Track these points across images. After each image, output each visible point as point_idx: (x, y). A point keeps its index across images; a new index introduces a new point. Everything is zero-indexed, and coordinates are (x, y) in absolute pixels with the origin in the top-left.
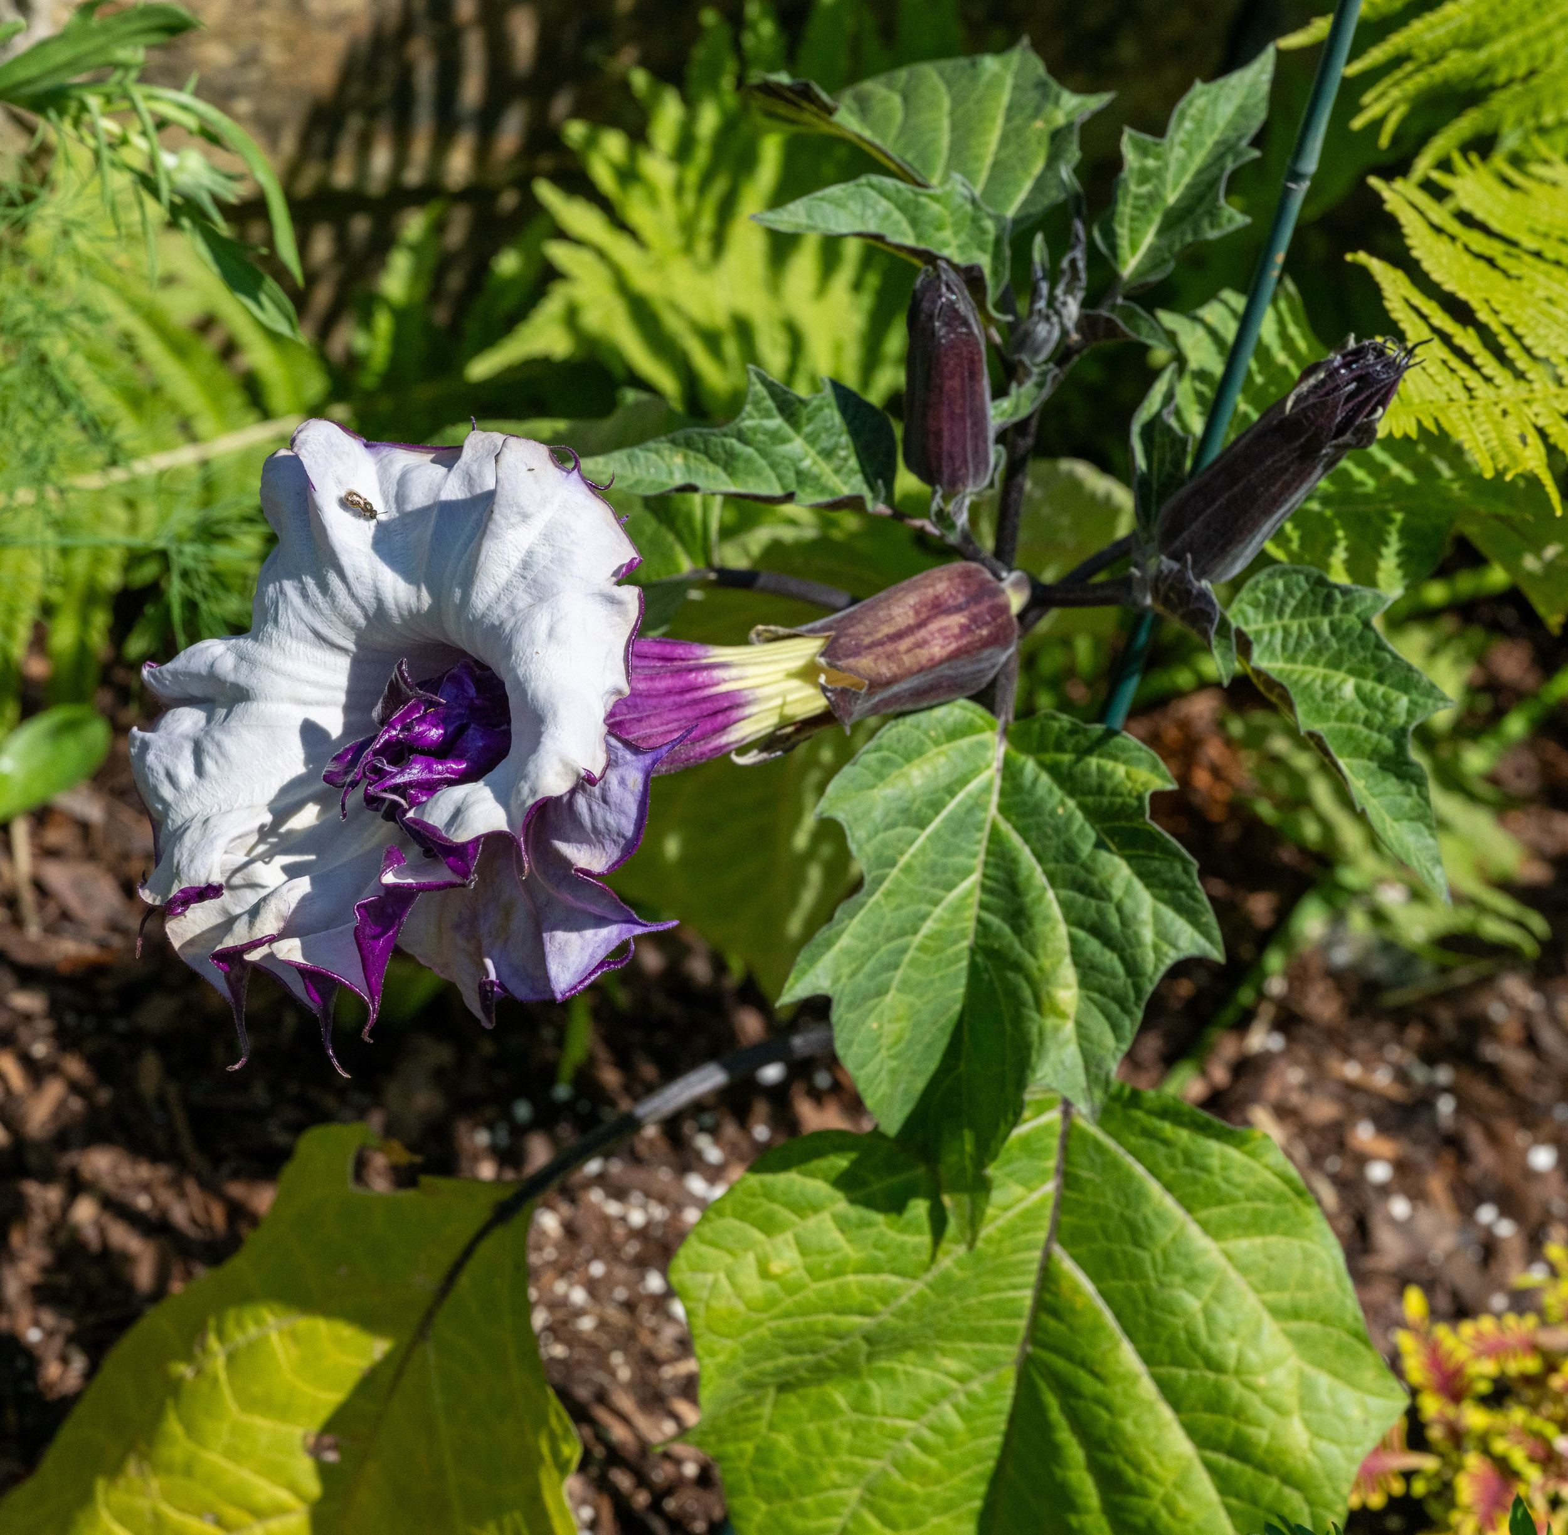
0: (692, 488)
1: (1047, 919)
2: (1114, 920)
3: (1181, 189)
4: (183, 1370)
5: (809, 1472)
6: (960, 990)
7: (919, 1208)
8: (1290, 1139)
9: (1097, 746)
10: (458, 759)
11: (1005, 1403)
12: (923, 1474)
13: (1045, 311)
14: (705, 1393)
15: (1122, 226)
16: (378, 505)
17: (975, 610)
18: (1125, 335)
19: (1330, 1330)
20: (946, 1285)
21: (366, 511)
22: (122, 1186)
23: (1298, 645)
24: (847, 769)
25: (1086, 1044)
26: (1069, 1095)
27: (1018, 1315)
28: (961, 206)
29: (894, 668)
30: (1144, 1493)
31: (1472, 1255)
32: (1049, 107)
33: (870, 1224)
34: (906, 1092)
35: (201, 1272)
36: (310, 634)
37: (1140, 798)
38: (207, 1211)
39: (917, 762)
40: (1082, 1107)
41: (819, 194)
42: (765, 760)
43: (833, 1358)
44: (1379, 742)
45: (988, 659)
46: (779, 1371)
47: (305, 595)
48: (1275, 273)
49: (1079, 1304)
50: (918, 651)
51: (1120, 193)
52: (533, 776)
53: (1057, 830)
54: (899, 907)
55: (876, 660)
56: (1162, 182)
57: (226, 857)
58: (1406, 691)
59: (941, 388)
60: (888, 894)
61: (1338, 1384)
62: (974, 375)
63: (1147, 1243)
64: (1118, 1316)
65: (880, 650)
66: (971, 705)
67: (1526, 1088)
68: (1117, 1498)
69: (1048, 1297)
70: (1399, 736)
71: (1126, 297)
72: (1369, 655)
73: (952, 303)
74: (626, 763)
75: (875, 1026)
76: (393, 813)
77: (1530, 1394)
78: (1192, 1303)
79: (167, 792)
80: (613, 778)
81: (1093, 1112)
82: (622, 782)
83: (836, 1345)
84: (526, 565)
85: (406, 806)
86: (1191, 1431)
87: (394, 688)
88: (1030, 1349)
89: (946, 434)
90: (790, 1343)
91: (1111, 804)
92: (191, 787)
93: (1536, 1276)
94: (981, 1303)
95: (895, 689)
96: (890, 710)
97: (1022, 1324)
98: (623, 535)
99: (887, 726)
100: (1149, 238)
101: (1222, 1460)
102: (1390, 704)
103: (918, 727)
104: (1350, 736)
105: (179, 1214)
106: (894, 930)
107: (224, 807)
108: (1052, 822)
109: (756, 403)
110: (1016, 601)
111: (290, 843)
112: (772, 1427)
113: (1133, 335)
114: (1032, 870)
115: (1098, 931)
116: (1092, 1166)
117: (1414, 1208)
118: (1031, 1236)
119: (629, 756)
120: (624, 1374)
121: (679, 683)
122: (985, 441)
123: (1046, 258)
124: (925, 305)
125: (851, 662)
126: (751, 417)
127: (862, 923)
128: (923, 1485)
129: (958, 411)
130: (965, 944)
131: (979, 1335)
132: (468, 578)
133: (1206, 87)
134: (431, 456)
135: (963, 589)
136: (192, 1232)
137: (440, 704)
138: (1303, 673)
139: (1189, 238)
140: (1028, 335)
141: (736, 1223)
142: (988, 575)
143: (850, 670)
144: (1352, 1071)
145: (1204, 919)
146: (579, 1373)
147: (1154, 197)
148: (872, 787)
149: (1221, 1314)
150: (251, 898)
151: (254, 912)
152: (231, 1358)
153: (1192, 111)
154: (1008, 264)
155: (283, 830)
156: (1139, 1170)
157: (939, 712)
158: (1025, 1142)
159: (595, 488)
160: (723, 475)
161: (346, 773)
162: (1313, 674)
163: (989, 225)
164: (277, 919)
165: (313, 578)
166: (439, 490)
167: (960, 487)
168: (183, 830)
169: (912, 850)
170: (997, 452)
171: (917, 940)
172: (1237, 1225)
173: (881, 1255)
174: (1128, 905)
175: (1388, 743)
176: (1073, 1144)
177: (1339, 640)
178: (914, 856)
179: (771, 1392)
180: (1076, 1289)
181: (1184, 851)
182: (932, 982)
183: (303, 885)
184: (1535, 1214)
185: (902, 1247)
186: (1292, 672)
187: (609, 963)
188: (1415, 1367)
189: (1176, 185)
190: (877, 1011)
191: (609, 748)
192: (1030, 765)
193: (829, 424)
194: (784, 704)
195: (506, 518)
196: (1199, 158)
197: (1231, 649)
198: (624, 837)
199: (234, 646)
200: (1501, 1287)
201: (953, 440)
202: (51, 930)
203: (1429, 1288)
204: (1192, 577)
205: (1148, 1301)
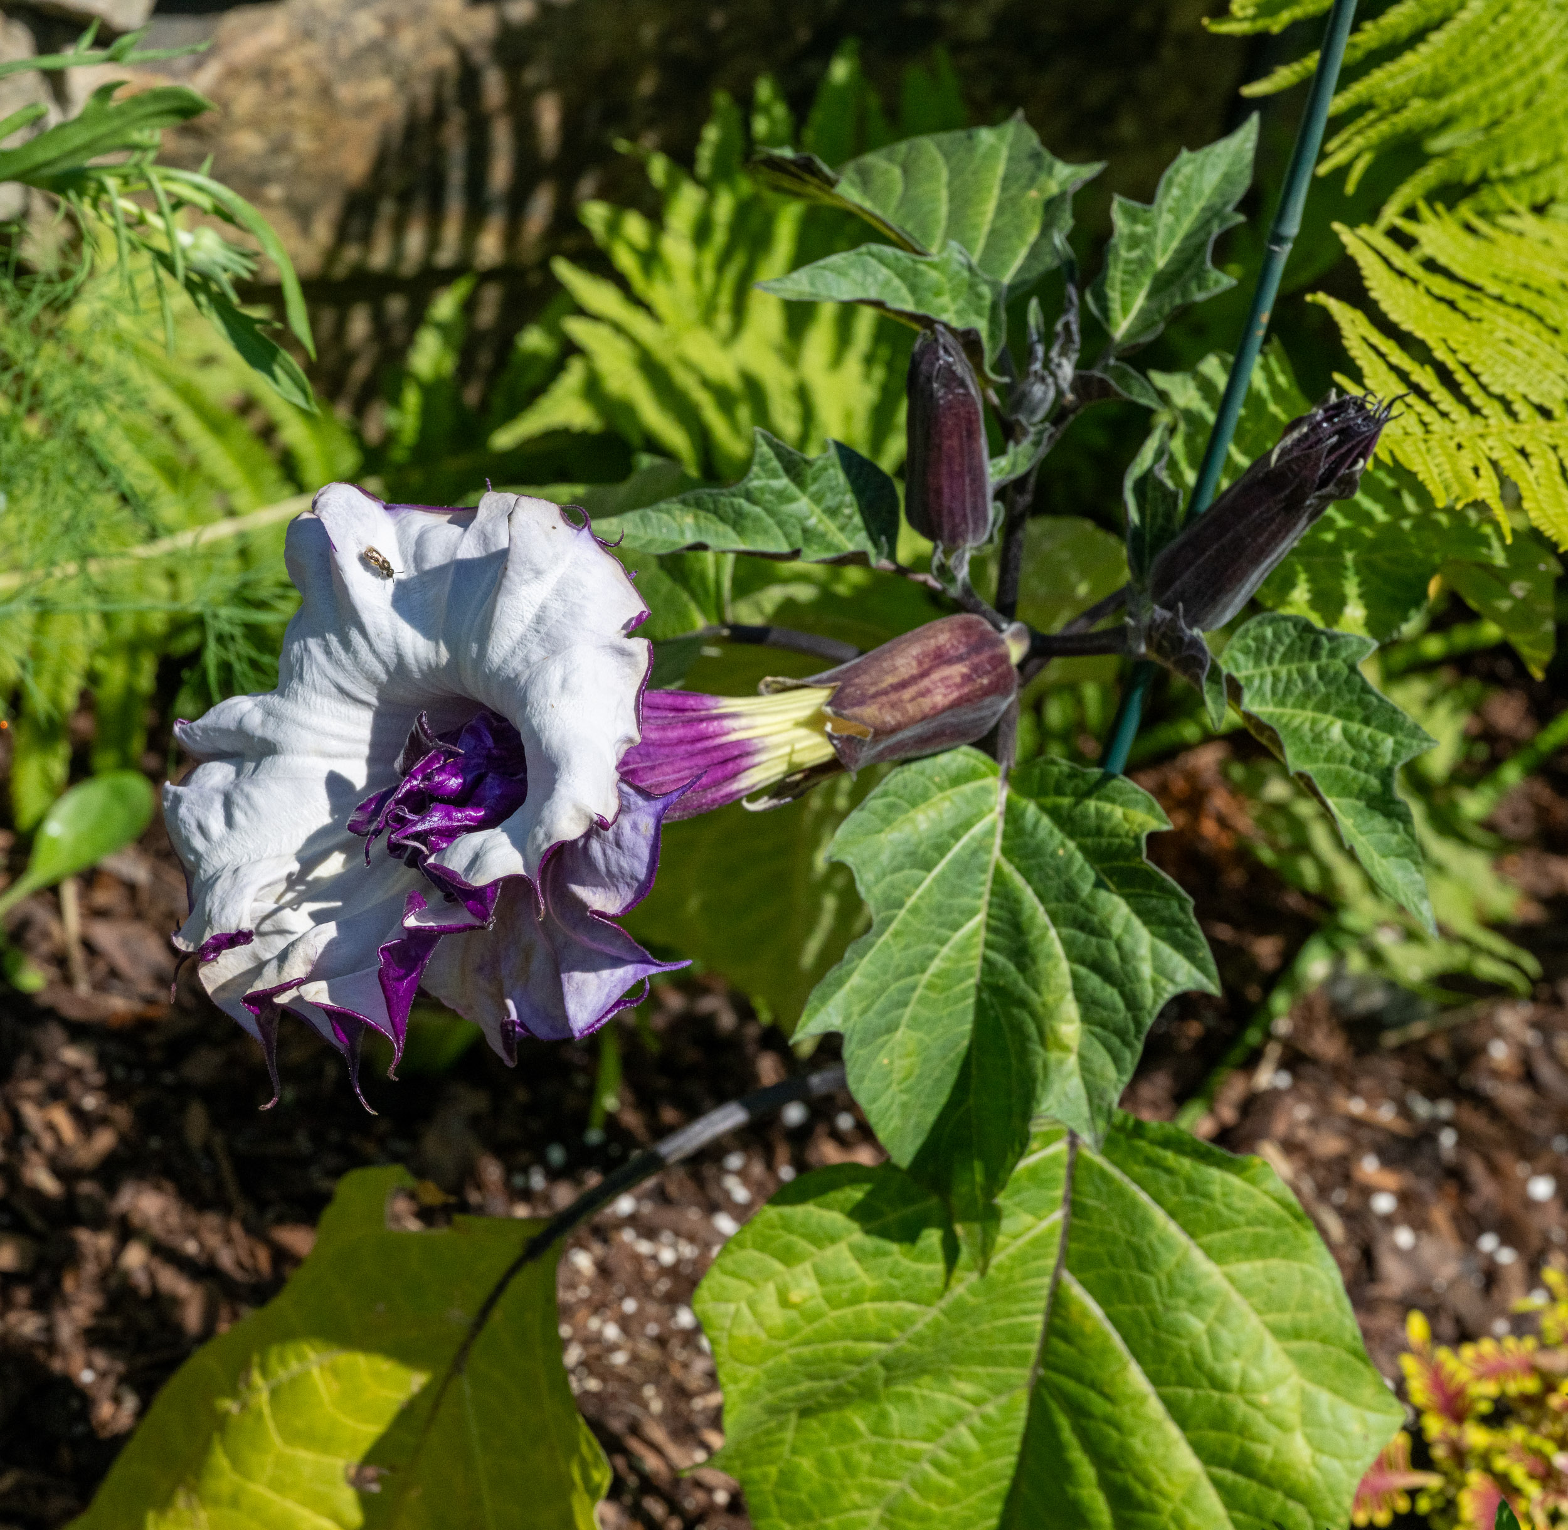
0: (702, 547)
1: (1050, 956)
2: (1114, 956)
3: (1169, 253)
4: (230, 1405)
5: (831, 1494)
6: (968, 1027)
7: (933, 1237)
8: (1297, 1174)
9: (1095, 789)
10: (477, 807)
11: (1019, 1424)
12: (941, 1494)
13: (1041, 372)
14: (728, 1420)
15: (1113, 290)
16: (397, 565)
17: (976, 659)
18: (1117, 394)
19: (1331, 1349)
20: (959, 1311)
21: (384, 570)
22: (170, 1232)
23: (1287, 690)
24: (855, 814)
25: (1089, 1077)
26: (1073, 1125)
27: (1029, 1339)
28: (958, 273)
29: (899, 716)
30: (1153, 1509)
31: (1475, 1282)
32: (1043, 177)
33: (886, 1254)
34: (917, 1125)
35: (248, 1313)
36: (334, 689)
37: (1137, 838)
38: (253, 1255)
39: (923, 806)
40: (1086, 1138)
41: (821, 263)
42: (775, 807)
43: (852, 1383)
44: (1366, 782)
45: (988, 707)
46: (800, 1397)
47: (328, 652)
48: (1260, 333)
49: (1088, 1327)
50: (921, 700)
51: (1111, 258)
52: (547, 821)
53: (1058, 871)
54: (907, 947)
55: (880, 709)
56: (1152, 248)
57: (256, 904)
58: (1391, 732)
59: (939, 447)
60: (896, 934)
61: (1338, 1401)
62: (972, 435)
63: (1152, 1267)
64: (1126, 1339)
65: (884, 699)
66: (974, 752)
67: (1526, 1122)
68: (1128, 1514)
69: (1058, 1322)
70: (1386, 775)
71: (1118, 359)
72: (1355, 697)
73: (949, 366)
74: (639, 809)
75: (886, 1061)
76: (415, 859)
77: (1529, 1414)
78: (1197, 1325)
79: (198, 843)
80: (626, 823)
81: (1097, 1142)
82: (635, 827)
83: (854, 1370)
84: (539, 619)
85: (427, 852)
86: (1198, 1448)
87: (414, 738)
88: (1041, 1372)
89: (946, 490)
90: (810, 1369)
91: (1110, 845)
92: (222, 839)
93: (1537, 1300)
94: (994, 1328)
95: (900, 736)
96: (896, 757)
97: (1033, 1348)
98: (632, 590)
99: (893, 773)
100: (1139, 301)
101: (1228, 1475)
102: (1375, 744)
103: (922, 773)
104: (1338, 776)
105: (226, 1259)
106: (902, 969)
107: (254, 857)
108: (1053, 863)
109: (763, 465)
110: (1016, 651)
111: (316, 892)
112: (794, 1451)
113: (1125, 394)
114: (1035, 910)
115: (1099, 967)
116: (1098, 1194)
117: (1418, 1238)
118: (1040, 1263)
119: (641, 802)
120: (656, 1406)
121: (691, 732)
122: (984, 496)
123: (1041, 320)
124: (924, 367)
125: (857, 710)
126: (758, 477)
127: (871, 962)
128: (941, 1504)
129: (957, 469)
130: (972, 981)
131: (991, 1359)
132: (484, 633)
133: (1192, 155)
134: (448, 517)
135: (964, 639)
136: (238, 1275)
137: (459, 754)
138: (1293, 717)
139: (1178, 301)
140: (1024, 396)
141: (756, 1254)
142: (989, 627)
143: (855, 718)
144: (1357, 1107)
145: (1200, 955)
146: (613, 1406)
147: (1144, 262)
148: (880, 831)
149: (1225, 1335)
150: (280, 943)
151: (283, 957)
152: (274, 1393)
153: (1179, 179)
154: (1004, 327)
155: (310, 878)
156: (1143, 1197)
157: (943, 759)
158: (1033, 1173)
159: (604, 545)
160: (732, 534)
161: (370, 822)
162: (1302, 717)
163: (985, 290)
164: (304, 963)
165: (336, 635)
166: (456, 549)
167: (960, 542)
168: (214, 879)
169: (919, 891)
170: (995, 508)
171: (925, 978)
172: (1238, 1249)
173: (895, 1283)
174: (1127, 942)
175: (1374, 783)
176: (1080, 1173)
177: (1327, 684)
178: (921, 898)
179: (793, 1417)
180: (1085, 1314)
181: (1180, 889)
182: (941, 1018)
183: (330, 930)
184: (1535, 1242)
185: (916, 1275)
186: (1281, 716)
187: (626, 1002)
188: (1419, 1389)
189: (1164, 251)
190: (888, 1046)
191: (621, 794)
192: (1031, 809)
193: (834, 483)
194: (792, 752)
195: (520, 574)
196: (1187, 224)
197: (1221, 693)
198: (637, 880)
199: (262, 702)
200: (1503, 1312)
201: (953, 497)
202: (99, 987)
203: (1432, 1314)
204: (1183, 625)
205: (1155, 1324)
